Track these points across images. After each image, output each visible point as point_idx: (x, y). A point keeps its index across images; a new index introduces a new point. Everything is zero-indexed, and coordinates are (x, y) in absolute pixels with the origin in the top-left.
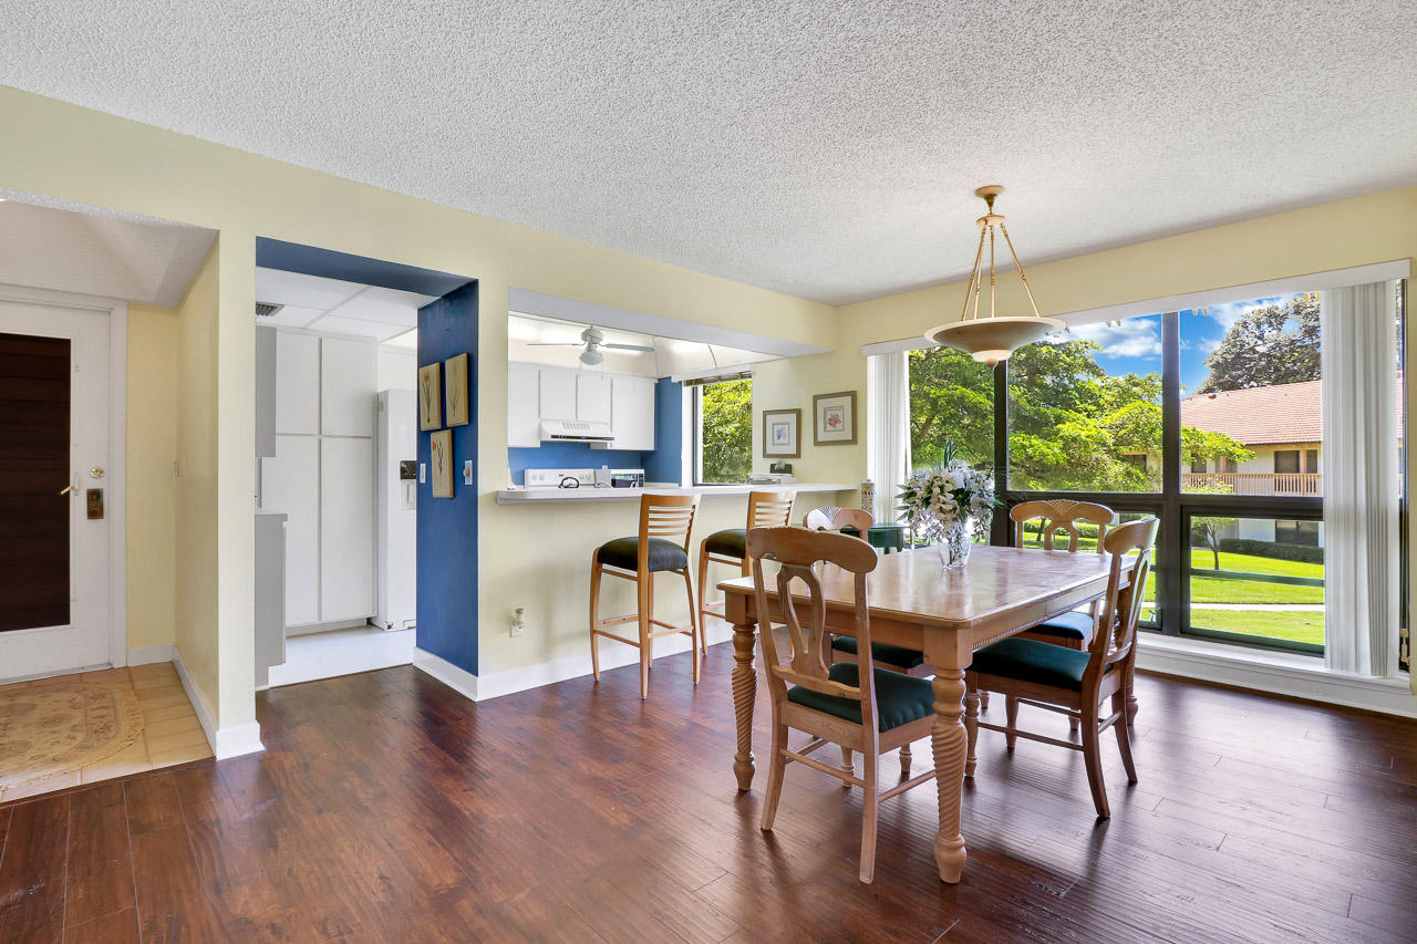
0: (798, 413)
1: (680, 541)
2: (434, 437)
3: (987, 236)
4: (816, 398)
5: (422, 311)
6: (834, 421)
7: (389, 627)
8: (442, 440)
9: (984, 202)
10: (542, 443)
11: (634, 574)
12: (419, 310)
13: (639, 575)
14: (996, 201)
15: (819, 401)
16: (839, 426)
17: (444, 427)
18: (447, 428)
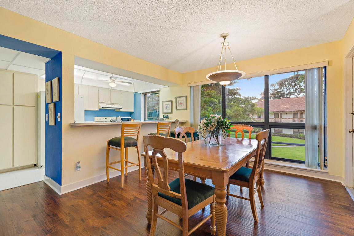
0: (172, 102)
1: (135, 137)
2: (49, 105)
3: (224, 48)
4: (176, 98)
5: (47, 63)
6: (181, 104)
7: (41, 167)
8: (51, 106)
9: (223, 39)
10: (99, 109)
11: (120, 148)
12: (46, 64)
13: (121, 148)
14: (227, 38)
15: (177, 99)
16: (182, 105)
17: (52, 102)
18: (53, 102)
